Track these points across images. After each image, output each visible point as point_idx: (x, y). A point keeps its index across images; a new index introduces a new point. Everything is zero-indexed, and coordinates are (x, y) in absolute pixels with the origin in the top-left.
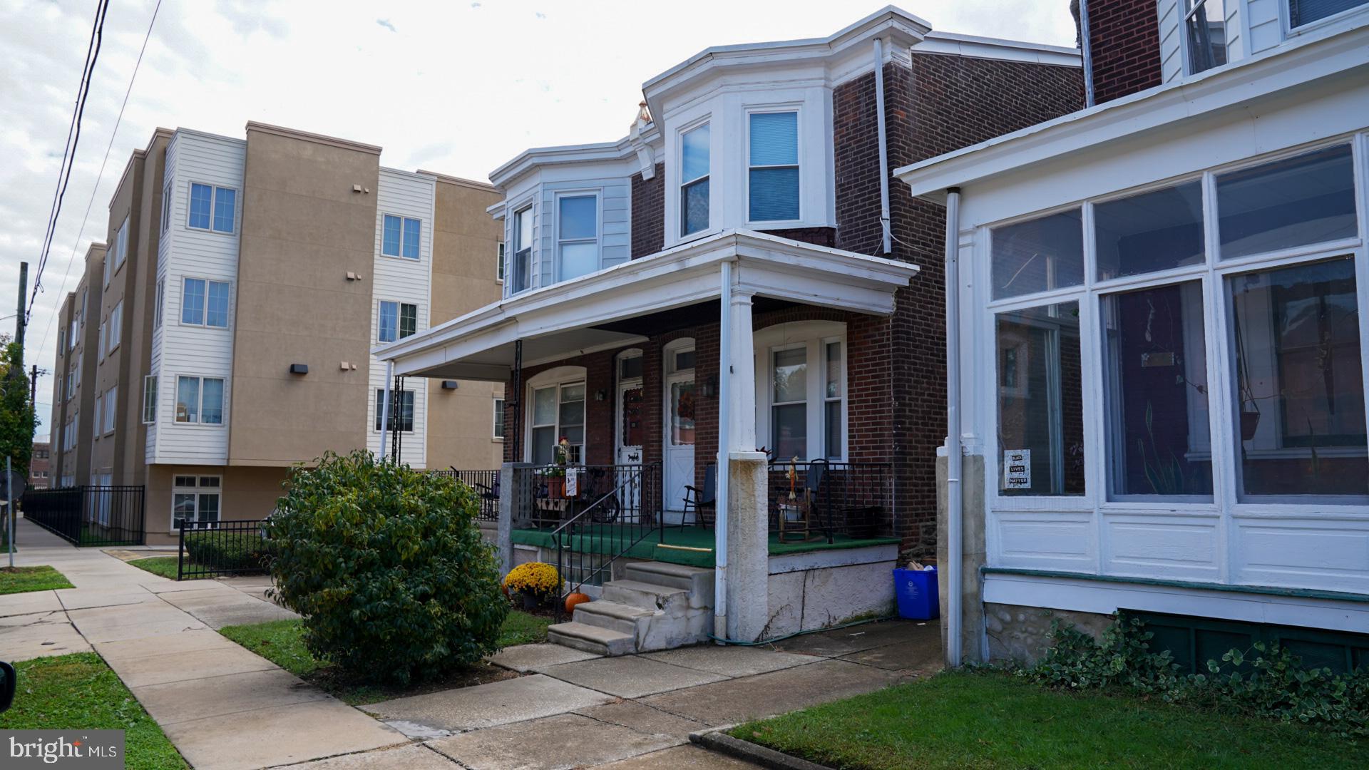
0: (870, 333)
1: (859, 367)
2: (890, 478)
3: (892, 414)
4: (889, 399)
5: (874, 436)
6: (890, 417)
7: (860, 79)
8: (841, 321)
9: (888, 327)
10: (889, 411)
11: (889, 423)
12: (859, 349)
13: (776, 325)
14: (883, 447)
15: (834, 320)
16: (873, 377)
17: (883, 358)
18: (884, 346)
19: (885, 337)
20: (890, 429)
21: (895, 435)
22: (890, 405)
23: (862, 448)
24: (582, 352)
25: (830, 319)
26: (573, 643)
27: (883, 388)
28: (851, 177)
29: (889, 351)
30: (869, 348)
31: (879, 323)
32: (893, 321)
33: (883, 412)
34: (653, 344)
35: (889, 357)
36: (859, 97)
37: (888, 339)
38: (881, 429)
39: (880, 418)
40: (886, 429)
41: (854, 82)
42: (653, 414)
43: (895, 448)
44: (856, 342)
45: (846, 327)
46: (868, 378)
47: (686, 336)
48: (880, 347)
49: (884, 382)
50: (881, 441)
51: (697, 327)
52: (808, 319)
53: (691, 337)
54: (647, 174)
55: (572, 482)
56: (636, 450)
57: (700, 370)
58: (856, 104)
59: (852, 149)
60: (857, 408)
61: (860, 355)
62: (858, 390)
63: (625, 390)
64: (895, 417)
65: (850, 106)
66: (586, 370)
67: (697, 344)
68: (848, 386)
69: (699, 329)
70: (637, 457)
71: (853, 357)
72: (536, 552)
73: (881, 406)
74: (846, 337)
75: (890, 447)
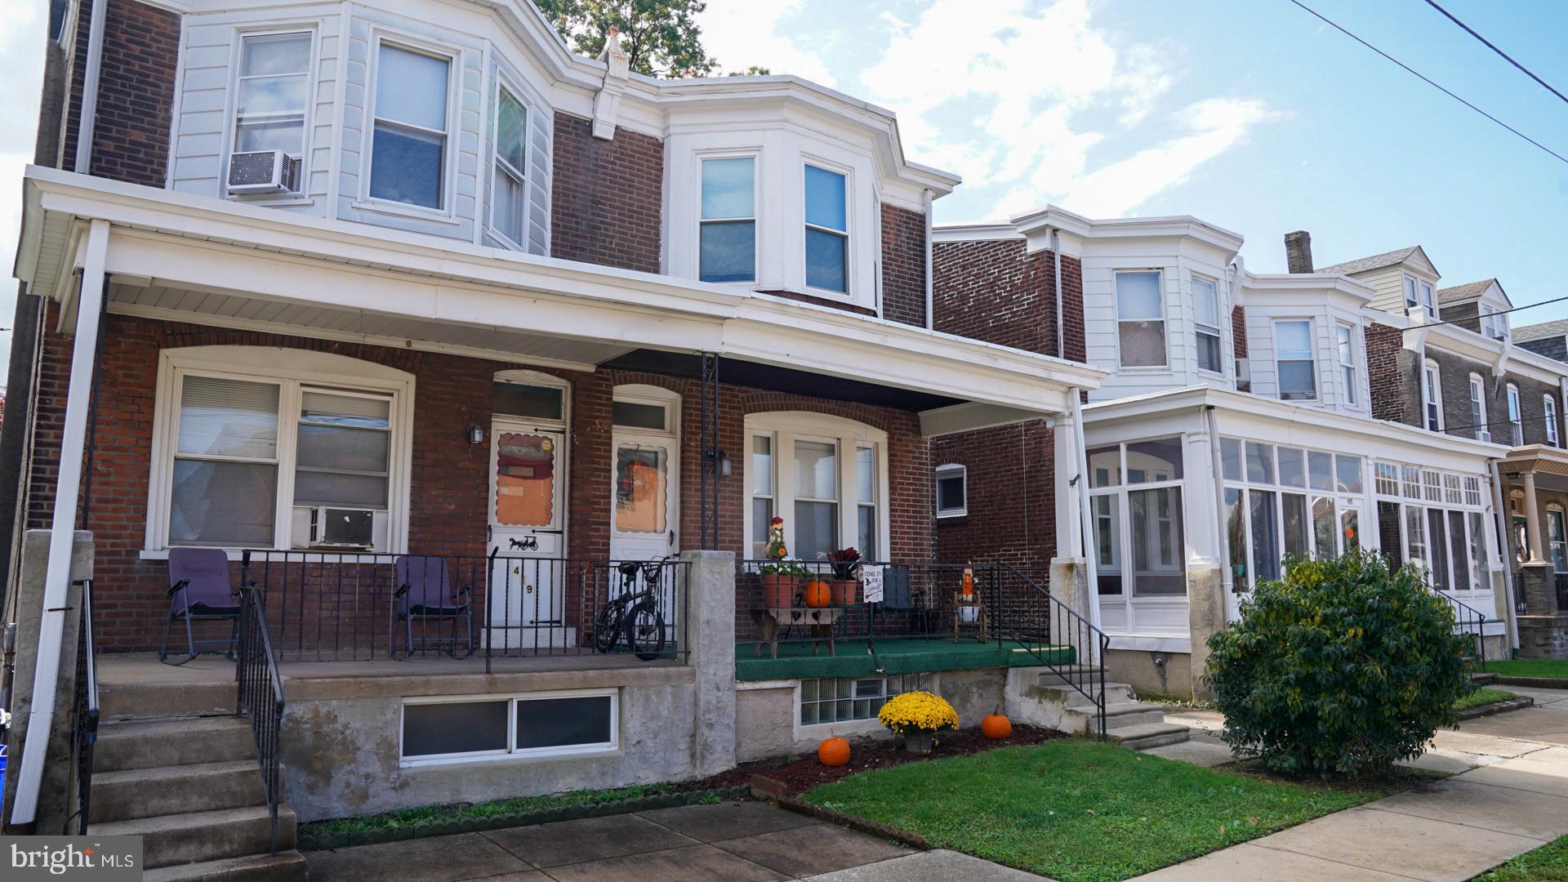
0: (910, 449)
1: (900, 478)
2: (929, 584)
3: (930, 526)
4: (928, 512)
5: (915, 544)
6: (928, 529)
7: (901, 210)
8: (883, 429)
9: (926, 448)
10: (928, 523)
11: (928, 534)
12: (901, 461)
13: (808, 413)
14: (923, 555)
15: (875, 426)
16: (914, 490)
17: (923, 474)
18: (923, 464)
19: (924, 456)
20: (928, 540)
21: (932, 545)
22: (928, 518)
23: (902, 555)
24: (409, 344)
25: (871, 424)
26: (1155, 742)
27: (922, 501)
28: (892, 295)
29: (927, 470)
30: (911, 462)
31: (919, 442)
32: (930, 444)
33: (922, 523)
34: (600, 379)
35: (927, 475)
36: (901, 226)
37: (926, 459)
38: (921, 539)
39: (920, 528)
40: (924, 539)
41: (895, 209)
42: (598, 483)
43: (933, 557)
44: (898, 453)
45: (886, 436)
46: (909, 490)
47: (663, 386)
48: (920, 464)
49: (924, 496)
50: (921, 550)
51: (690, 381)
52: (847, 416)
53: (672, 390)
54: (604, 131)
55: (874, 584)
56: (534, 531)
57: (694, 437)
58: (898, 230)
59: (894, 270)
60: (899, 516)
61: (902, 467)
62: (901, 500)
63: (503, 433)
64: (933, 529)
65: (891, 228)
66: (412, 378)
67: (683, 402)
68: (891, 494)
69: (692, 384)
70: (533, 544)
71: (895, 467)
72: (792, 689)
73: (920, 518)
74: (886, 447)
75: (928, 556)
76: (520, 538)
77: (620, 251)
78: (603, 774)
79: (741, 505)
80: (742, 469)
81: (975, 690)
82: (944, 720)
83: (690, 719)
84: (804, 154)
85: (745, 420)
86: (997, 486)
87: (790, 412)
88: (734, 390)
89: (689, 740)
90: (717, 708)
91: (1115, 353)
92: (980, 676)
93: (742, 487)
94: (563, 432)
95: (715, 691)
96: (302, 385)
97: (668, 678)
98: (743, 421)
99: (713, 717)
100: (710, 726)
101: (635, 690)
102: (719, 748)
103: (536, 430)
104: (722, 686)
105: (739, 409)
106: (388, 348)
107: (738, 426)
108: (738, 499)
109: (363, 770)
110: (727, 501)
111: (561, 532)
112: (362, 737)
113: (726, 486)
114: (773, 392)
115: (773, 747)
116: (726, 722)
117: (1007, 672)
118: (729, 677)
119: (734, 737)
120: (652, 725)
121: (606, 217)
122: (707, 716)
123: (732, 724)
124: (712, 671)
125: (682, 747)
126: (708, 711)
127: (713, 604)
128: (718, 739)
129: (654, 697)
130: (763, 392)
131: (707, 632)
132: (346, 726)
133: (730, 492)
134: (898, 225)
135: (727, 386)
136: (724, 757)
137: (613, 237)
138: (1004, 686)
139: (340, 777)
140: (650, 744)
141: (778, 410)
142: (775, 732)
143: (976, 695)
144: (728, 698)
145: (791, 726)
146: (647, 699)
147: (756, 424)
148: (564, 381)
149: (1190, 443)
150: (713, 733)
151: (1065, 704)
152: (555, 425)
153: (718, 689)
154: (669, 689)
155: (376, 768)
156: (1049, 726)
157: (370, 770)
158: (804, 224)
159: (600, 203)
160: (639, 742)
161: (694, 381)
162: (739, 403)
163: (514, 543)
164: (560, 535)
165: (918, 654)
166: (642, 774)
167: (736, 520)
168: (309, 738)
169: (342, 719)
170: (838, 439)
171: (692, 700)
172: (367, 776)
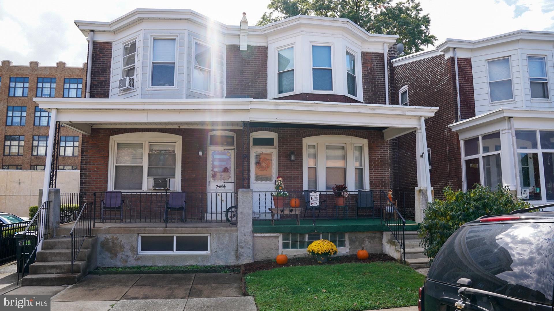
0: (379, 145)
1: (374, 157)
4: (388, 169)
5: (382, 182)
6: (388, 176)
7: (373, 53)
8: (365, 138)
9: (387, 144)
10: (388, 174)
11: (388, 178)
12: (375, 150)
13: (331, 135)
14: (386, 186)
15: (363, 138)
16: (381, 161)
17: (385, 155)
18: (386, 151)
19: (386, 147)
20: (388, 180)
21: (390, 182)
22: (388, 171)
23: (376, 186)
24: (179, 127)
25: (360, 137)
27: (385, 165)
28: (369, 87)
29: (388, 153)
30: (379, 150)
31: (383, 142)
32: (389, 142)
33: (386, 174)
35: (388, 155)
36: (373, 59)
37: (387, 148)
38: (384, 180)
39: (384, 176)
40: (386, 180)
41: (370, 53)
43: (391, 186)
44: (373, 147)
45: (367, 141)
46: (379, 161)
47: (269, 131)
48: (383, 150)
49: (386, 163)
50: (385, 184)
51: (280, 128)
52: (348, 135)
53: (273, 132)
54: (243, 47)
55: (315, 199)
56: (224, 182)
57: (282, 148)
58: (371, 61)
59: (370, 77)
60: (374, 171)
61: (374, 152)
62: (374, 165)
63: (213, 151)
64: (391, 176)
65: (368, 61)
66: (181, 137)
67: (278, 136)
68: (369, 163)
69: (281, 129)
70: (224, 186)
71: (372, 153)
72: (278, 236)
73: (384, 171)
74: (367, 145)
75: (389, 186)
76: (220, 185)
77: (251, 87)
78: (203, 261)
79: (302, 170)
80: (302, 157)
81: (366, 239)
82: (325, 251)
83: (235, 245)
84: (311, 42)
85: (303, 140)
86: (440, 156)
87: (323, 135)
88: (298, 130)
89: (235, 252)
90: (245, 242)
91: (488, 96)
92: (370, 234)
93: (302, 164)
94: (234, 150)
95: (244, 236)
96: (149, 142)
97: (227, 231)
98: (302, 141)
99: (243, 245)
100: (242, 248)
101: (215, 235)
102: (245, 255)
103: (224, 150)
104: (246, 234)
105: (300, 136)
106: (173, 129)
107: (300, 142)
108: (300, 168)
109: (126, 254)
110: (296, 169)
111: (234, 182)
112: (126, 245)
113: (295, 164)
114: (315, 129)
115: (270, 256)
116: (248, 246)
117: (383, 233)
118: (250, 231)
119: (252, 252)
120: (221, 246)
121: (246, 77)
122: (241, 244)
123: (251, 247)
124: (243, 229)
125: (233, 254)
126: (241, 242)
127: (243, 207)
128: (245, 252)
129: (221, 237)
130: (311, 129)
131: (241, 216)
132: (121, 241)
133: (297, 166)
134: (372, 59)
135: (295, 129)
136: (248, 258)
137: (249, 83)
138: (382, 238)
139: (119, 256)
140: (220, 252)
141: (317, 135)
142: (271, 251)
143: (367, 242)
144: (249, 239)
145: (278, 249)
146: (219, 238)
147: (307, 141)
148: (233, 133)
149: (503, 134)
150: (243, 250)
151: (397, 247)
152: (232, 148)
153: (245, 235)
154: (227, 235)
155: (130, 253)
156: (391, 256)
157: (128, 254)
158: (312, 67)
159: (243, 72)
160: (216, 251)
161: (282, 128)
162: (300, 134)
163: (218, 186)
164: (234, 183)
165: (336, 225)
166: (217, 262)
167: (299, 176)
168: (111, 244)
169: (120, 239)
170: (346, 144)
171: (236, 239)
172: (127, 256)
